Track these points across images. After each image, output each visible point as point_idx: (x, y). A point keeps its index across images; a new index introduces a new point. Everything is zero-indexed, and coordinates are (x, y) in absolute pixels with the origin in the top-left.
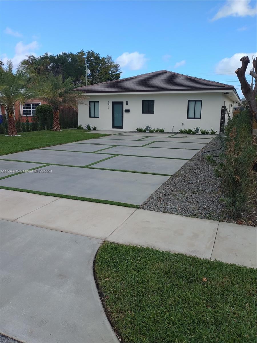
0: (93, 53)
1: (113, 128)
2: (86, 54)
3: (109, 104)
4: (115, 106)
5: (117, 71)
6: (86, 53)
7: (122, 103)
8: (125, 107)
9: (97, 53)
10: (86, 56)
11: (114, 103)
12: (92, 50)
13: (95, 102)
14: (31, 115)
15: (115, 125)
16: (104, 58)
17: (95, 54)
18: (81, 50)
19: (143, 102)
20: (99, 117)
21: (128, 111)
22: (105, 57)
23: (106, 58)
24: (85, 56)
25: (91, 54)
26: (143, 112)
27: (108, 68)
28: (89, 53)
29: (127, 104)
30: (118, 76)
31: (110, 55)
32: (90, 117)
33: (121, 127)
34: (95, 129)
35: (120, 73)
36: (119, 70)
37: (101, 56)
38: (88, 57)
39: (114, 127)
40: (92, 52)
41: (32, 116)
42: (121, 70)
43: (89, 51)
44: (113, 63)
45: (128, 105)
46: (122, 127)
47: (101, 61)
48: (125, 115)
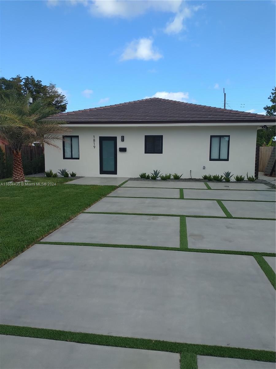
0: (33, 80)
1: (100, 174)
2: (24, 81)
3: (94, 140)
4: (104, 142)
5: (62, 101)
6: (24, 79)
7: (115, 139)
8: (120, 145)
9: (38, 80)
10: (24, 83)
11: (102, 139)
12: (32, 76)
13: (71, 137)
15: (105, 169)
16: (45, 86)
17: (36, 81)
18: (17, 76)
19: (146, 137)
20: (78, 159)
21: (123, 150)
22: (48, 85)
23: (48, 87)
24: (22, 83)
25: (30, 82)
26: (146, 152)
27: (52, 97)
28: (27, 79)
29: (123, 139)
30: (64, 108)
31: (53, 83)
32: (64, 158)
33: (113, 171)
34: (73, 175)
35: (66, 104)
36: (65, 101)
37: (43, 84)
38: (26, 84)
39: (102, 172)
40: (32, 78)
42: (67, 100)
43: (28, 77)
44: (57, 92)
45: (124, 141)
46: (115, 172)
47: (43, 89)
48: (120, 155)
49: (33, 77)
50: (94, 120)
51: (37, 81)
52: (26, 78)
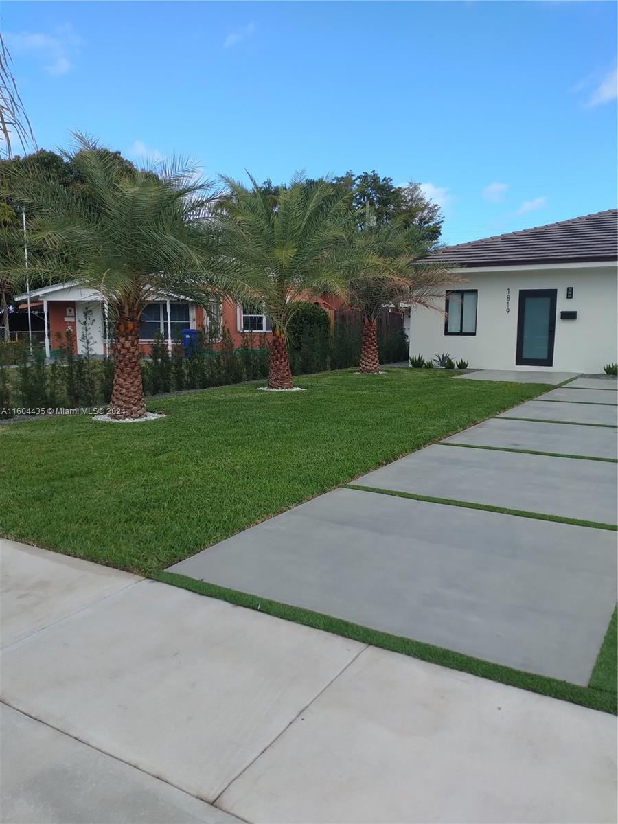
0: (375, 178)
1: (518, 363)
2: (357, 182)
3: (508, 298)
4: (529, 302)
5: (431, 219)
6: (359, 177)
7: (552, 294)
8: (562, 305)
9: (385, 178)
10: (358, 185)
11: (524, 295)
12: (374, 171)
13: (462, 293)
14: (262, 329)
15: (526, 355)
16: (400, 188)
17: (381, 181)
18: (348, 173)
20: (474, 334)
21: (570, 316)
23: (405, 189)
24: (354, 187)
25: (370, 183)
27: (411, 213)
28: (364, 178)
29: (570, 293)
31: (416, 182)
32: (447, 333)
33: (545, 360)
34: (463, 366)
36: (438, 218)
38: (361, 189)
39: (520, 361)
40: (374, 174)
41: (264, 330)
42: (442, 216)
43: (366, 173)
44: (423, 199)
45: (571, 298)
46: (548, 362)
47: (395, 195)
48: (561, 326)
49: (376, 173)
50: (511, 258)
51: (383, 181)
52: (363, 175)
